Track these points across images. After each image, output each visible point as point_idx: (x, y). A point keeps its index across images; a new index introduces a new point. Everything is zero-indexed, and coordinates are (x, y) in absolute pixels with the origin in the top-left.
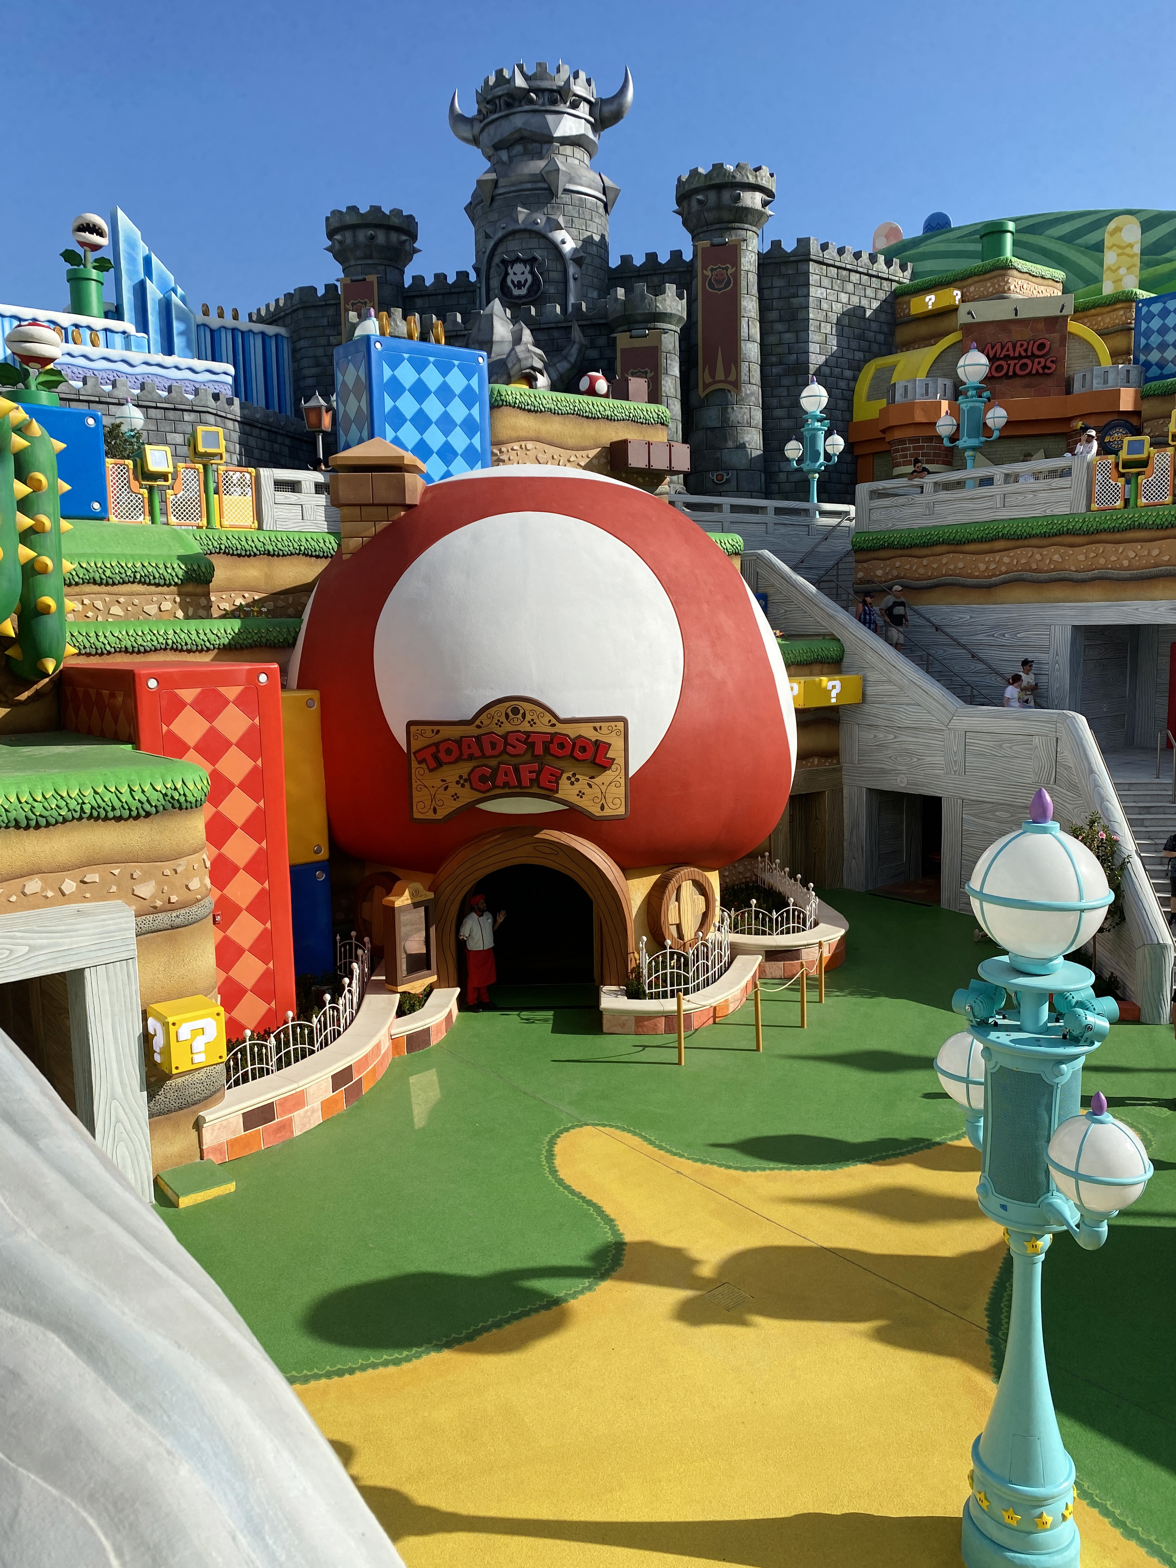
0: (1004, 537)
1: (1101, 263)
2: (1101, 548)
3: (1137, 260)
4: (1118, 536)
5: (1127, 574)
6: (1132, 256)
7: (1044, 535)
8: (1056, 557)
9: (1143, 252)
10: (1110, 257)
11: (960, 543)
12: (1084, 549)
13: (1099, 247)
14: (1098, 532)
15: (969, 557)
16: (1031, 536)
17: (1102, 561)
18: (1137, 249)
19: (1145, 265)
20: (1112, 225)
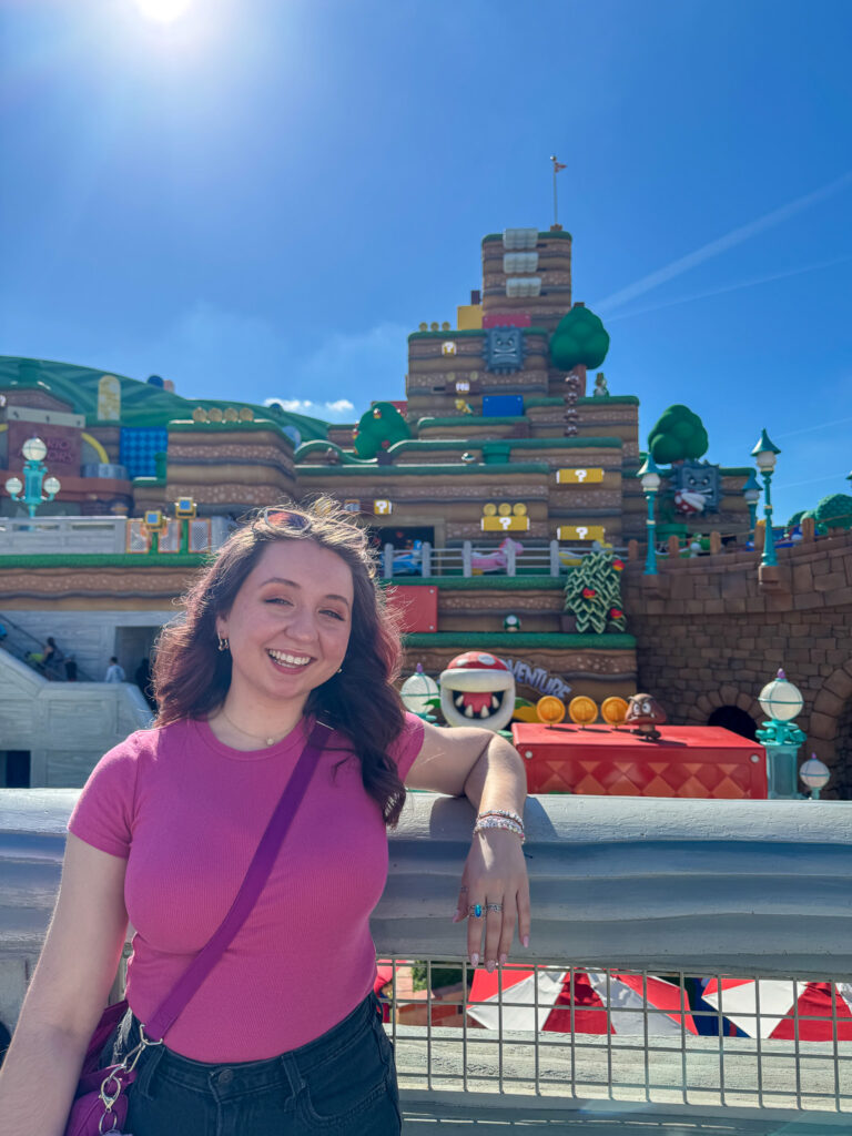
0: (67, 566)
1: (96, 401)
2: (135, 577)
3: (118, 404)
4: (145, 570)
5: (151, 594)
6: (115, 400)
7: (96, 567)
8: (105, 581)
9: (124, 400)
10: (102, 398)
11: (34, 567)
12: (124, 577)
13: (95, 391)
14: (132, 566)
15: (39, 578)
16: (87, 566)
17: (136, 585)
18: (118, 397)
19: (123, 407)
20: (103, 380)
